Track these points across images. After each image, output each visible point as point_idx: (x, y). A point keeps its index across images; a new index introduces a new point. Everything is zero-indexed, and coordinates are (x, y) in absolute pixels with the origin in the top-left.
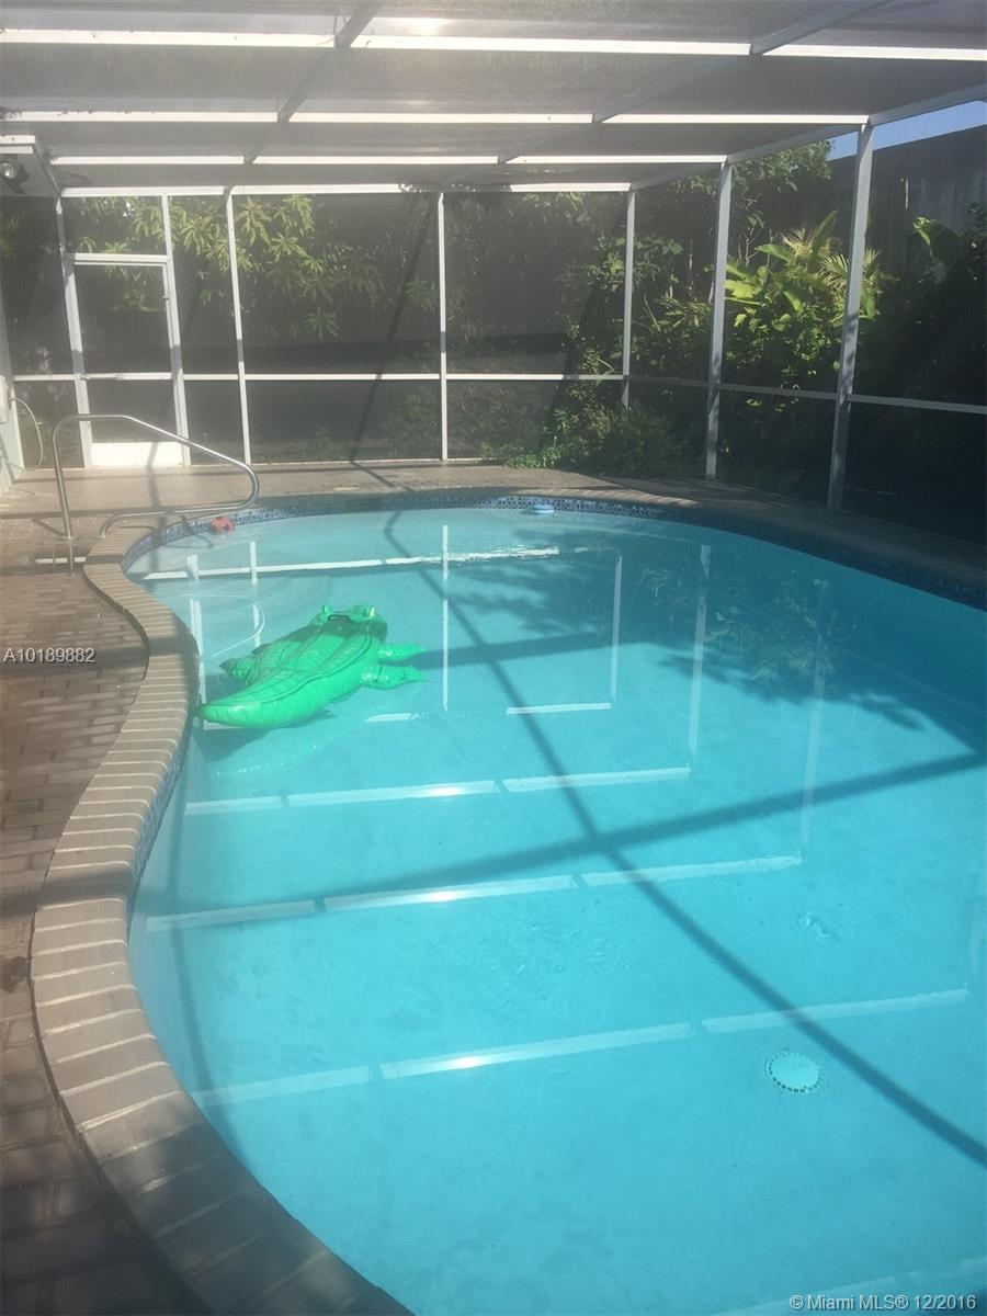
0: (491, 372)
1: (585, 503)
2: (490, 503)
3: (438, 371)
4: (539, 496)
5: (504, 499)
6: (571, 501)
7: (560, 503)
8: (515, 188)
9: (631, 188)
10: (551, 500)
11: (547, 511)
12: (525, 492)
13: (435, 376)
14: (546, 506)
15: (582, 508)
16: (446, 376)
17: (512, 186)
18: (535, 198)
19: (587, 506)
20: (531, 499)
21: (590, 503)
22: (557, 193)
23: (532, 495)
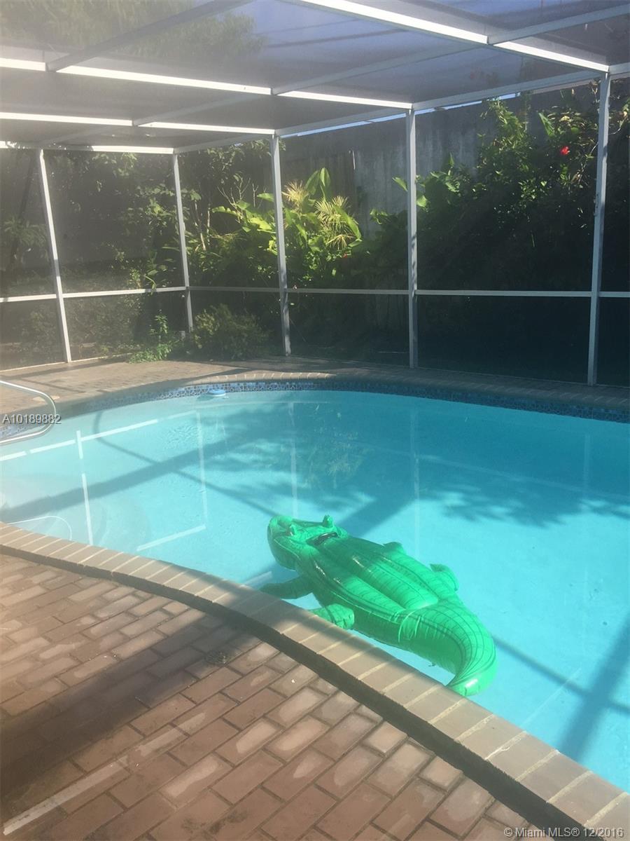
0: (94, 290)
1: (248, 384)
2: (172, 394)
3: (54, 291)
4: (210, 383)
5: (183, 389)
6: (236, 384)
7: (228, 387)
8: (96, 148)
9: (174, 152)
10: (220, 386)
11: (221, 394)
12: (199, 381)
13: (53, 296)
14: (220, 391)
15: (245, 389)
16: (62, 296)
17: (93, 147)
18: (105, 157)
19: (249, 387)
20: (204, 387)
21: (251, 384)
22: (122, 153)
23: (204, 384)
